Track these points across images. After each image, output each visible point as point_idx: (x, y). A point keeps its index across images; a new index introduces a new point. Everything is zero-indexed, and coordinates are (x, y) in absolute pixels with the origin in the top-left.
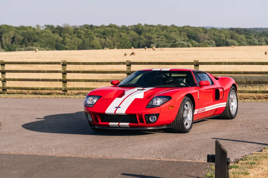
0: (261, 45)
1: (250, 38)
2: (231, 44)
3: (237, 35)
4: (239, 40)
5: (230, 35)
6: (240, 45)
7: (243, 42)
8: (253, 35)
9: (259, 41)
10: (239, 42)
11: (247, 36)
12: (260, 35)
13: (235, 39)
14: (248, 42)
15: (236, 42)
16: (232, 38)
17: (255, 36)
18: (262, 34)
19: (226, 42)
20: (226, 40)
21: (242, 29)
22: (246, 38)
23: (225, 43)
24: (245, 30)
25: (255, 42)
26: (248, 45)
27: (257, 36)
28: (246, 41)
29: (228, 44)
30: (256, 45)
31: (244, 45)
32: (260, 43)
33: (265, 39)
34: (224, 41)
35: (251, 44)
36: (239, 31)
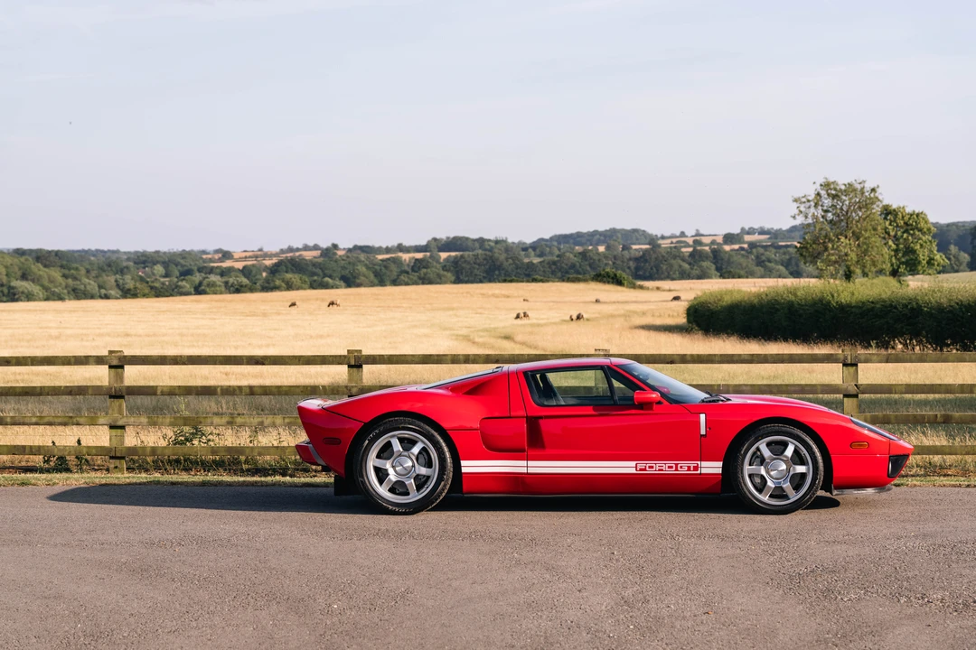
0: (107, 297)
1: (75, 278)
2: (23, 293)
3: (38, 269)
4: (46, 283)
5: (20, 269)
6: (47, 299)
7: (56, 287)
8: (83, 272)
9: (100, 287)
10: (45, 288)
11: (66, 272)
12: (102, 269)
13: (33, 281)
14: (70, 289)
15: (36, 289)
16: (24, 277)
17: (88, 271)
18: (106, 268)
19: (10, 288)
20: (9, 282)
21: (49, 252)
22: (65, 276)
23: (5, 290)
24: (57, 253)
25: (88, 288)
26: (70, 299)
27: (93, 274)
28: (64, 284)
29: (15, 295)
30: (92, 297)
31: (61, 298)
32: (103, 291)
33: (116, 281)
34: (2, 285)
35: (79, 294)
36: (42, 257)
